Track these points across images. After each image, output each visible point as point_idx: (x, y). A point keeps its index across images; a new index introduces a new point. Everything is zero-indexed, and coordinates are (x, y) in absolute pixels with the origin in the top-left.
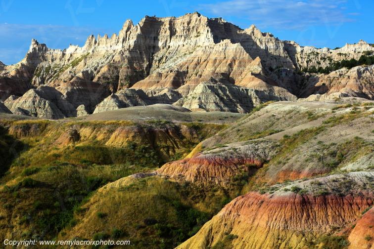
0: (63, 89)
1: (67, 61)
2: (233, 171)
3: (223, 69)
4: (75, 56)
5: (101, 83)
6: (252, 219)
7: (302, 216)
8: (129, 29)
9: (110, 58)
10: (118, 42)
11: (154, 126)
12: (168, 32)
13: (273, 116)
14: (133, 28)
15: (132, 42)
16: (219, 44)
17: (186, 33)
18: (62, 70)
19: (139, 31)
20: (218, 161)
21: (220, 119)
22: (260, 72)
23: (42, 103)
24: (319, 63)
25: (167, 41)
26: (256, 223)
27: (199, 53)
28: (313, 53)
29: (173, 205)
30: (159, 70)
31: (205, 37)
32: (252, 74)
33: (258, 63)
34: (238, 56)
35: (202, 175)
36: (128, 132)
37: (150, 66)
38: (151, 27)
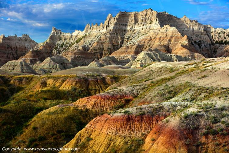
0: (69, 57)
1: (74, 40)
2: (115, 102)
3: (165, 43)
4: (79, 37)
5: (92, 52)
6: (100, 129)
7: (127, 127)
8: (110, 20)
9: (99, 38)
10: (104, 28)
11: (89, 77)
12: (133, 21)
13: (152, 70)
14: (112, 19)
15: (111, 27)
16: (163, 28)
17: (144, 21)
18: (70, 46)
19: (116, 21)
20: (107, 97)
21: (131, 73)
22: (187, 45)
23: (55, 66)
24: (225, 38)
25: (132, 26)
26: (102, 131)
27: (151, 33)
28: (222, 32)
29: (75, 122)
30: (127, 45)
31: (155, 25)
32: (182, 46)
33: (185, 39)
34: (174, 35)
35: (96, 105)
36: (73, 81)
37: (122, 42)
38: (123, 18)
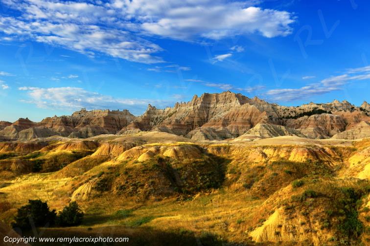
1: (166, 114)
4: (170, 112)
5: (186, 124)
8: (196, 99)
9: (187, 113)
10: (191, 106)
11: (311, 148)
15: (199, 105)
16: (243, 105)
17: (224, 101)
18: (164, 119)
19: (202, 100)
22: (268, 119)
24: (290, 114)
25: (215, 105)
27: (232, 110)
28: (286, 109)
30: (213, 118)
31: (236, 103)
33: (265, 114)
34: (254, 111)
38: (207, 98)
